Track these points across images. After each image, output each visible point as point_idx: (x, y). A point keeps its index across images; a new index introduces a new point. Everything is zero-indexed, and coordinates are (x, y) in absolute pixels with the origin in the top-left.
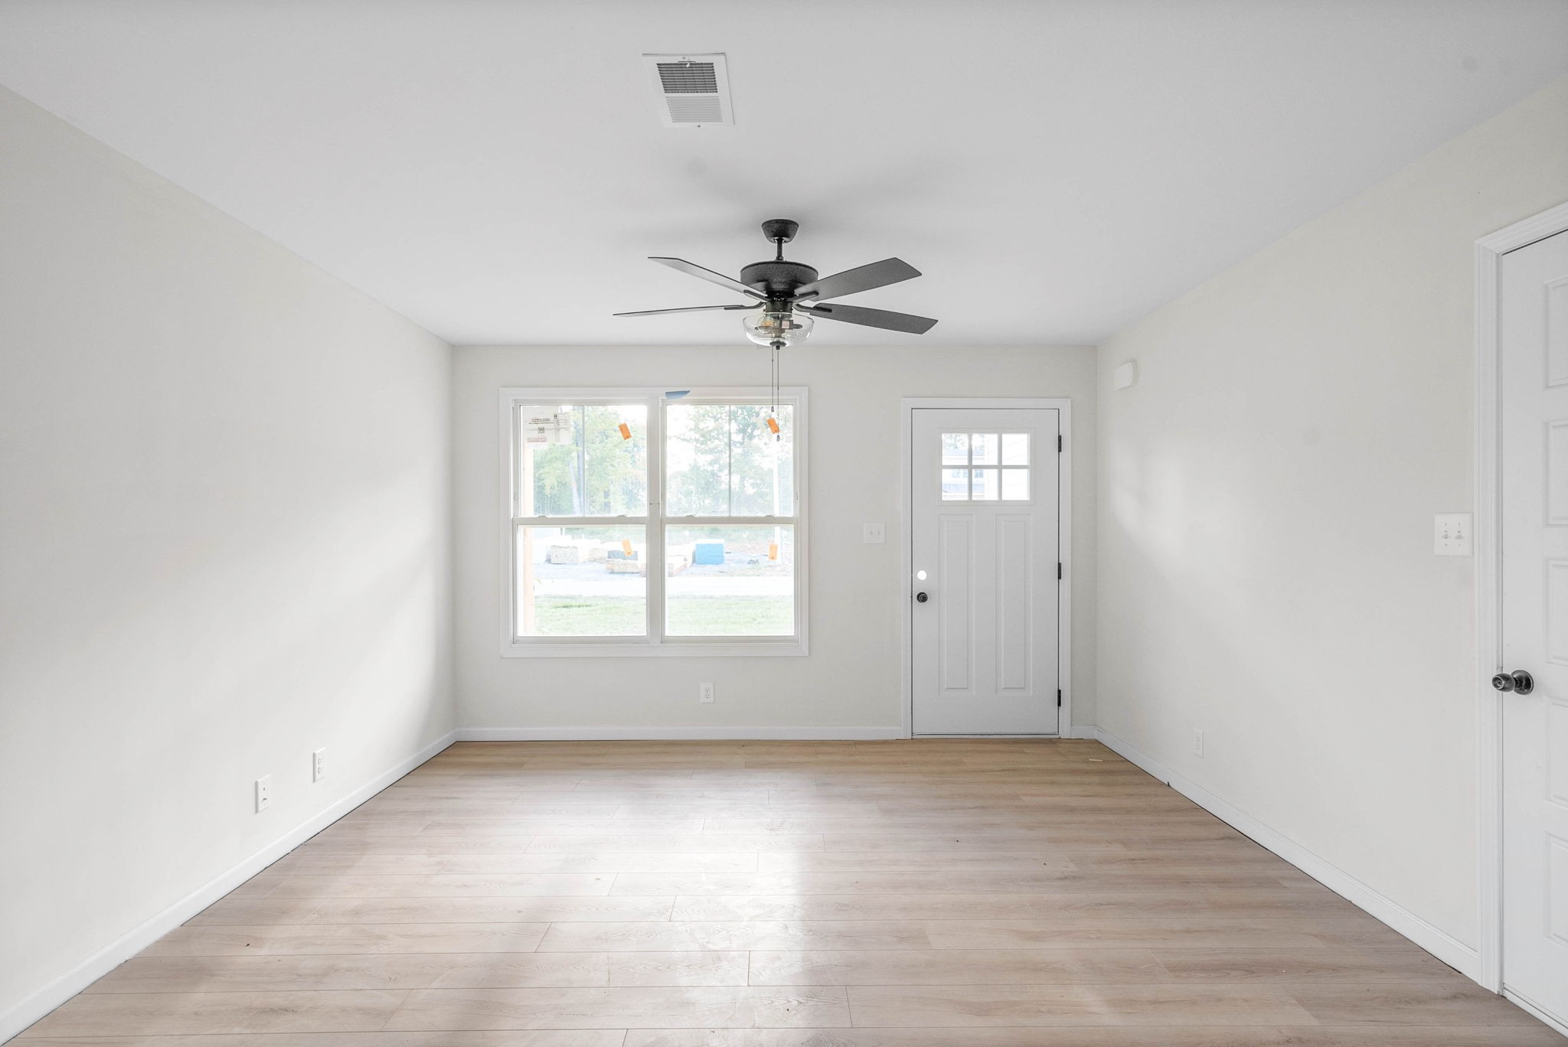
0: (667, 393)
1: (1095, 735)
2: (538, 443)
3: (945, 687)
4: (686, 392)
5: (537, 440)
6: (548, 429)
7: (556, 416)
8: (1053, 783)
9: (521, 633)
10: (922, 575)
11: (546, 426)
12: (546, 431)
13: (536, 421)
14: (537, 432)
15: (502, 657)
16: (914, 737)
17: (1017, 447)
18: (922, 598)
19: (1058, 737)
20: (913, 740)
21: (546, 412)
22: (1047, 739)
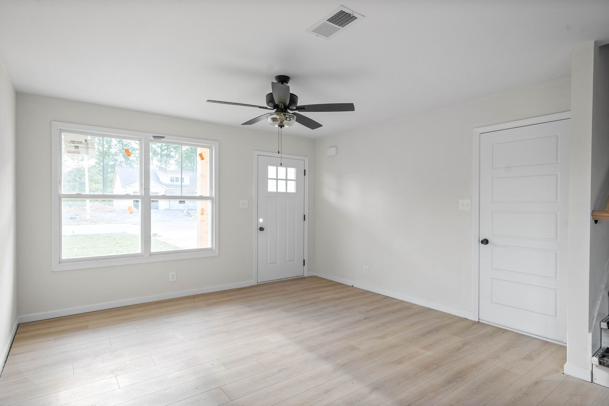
0: (153, 136)
1: (315, 274)
2: (74, 154)
3: (269, 263)
4: (163, 137)
5: (74, 152)
6: (80, 147)
7: (86, 141)
8: (322, 291)
9: (64, 257)
10: (261, 220)
11: (79, 145)
12: (79, 148)
13: (73, 142)
14: (74, 148)
15: (53, 271)
16: (258, 284)
17: (292, 172)
18: (261, 229)
19: (303, 276)
20: (258, 286)
21: (81, 138)
22: (301, 278)
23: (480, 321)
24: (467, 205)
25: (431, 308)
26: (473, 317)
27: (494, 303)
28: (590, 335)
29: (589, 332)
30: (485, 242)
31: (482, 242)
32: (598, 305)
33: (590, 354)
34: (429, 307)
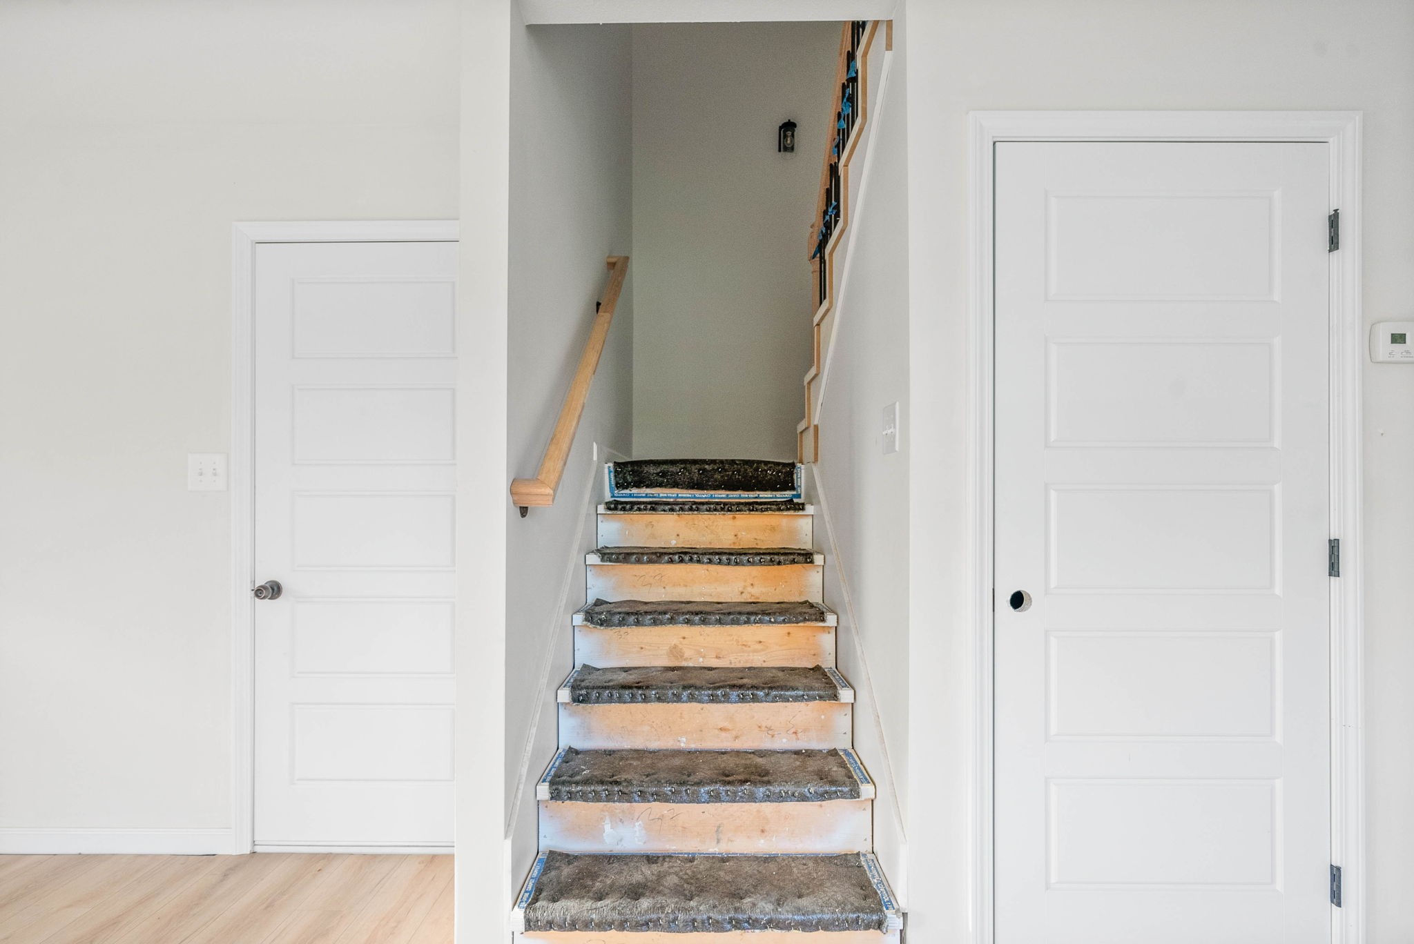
23: (258, 849)
24: (215, 475)
25: (84, 851)
26: (232, 845)
27: (298, 780)
28: (508, 843)
29: (506, 837)
30: (273, 590)
31: (259, 592)
32: (530, 742)
33: (508, 899)
34: (77, 852)
